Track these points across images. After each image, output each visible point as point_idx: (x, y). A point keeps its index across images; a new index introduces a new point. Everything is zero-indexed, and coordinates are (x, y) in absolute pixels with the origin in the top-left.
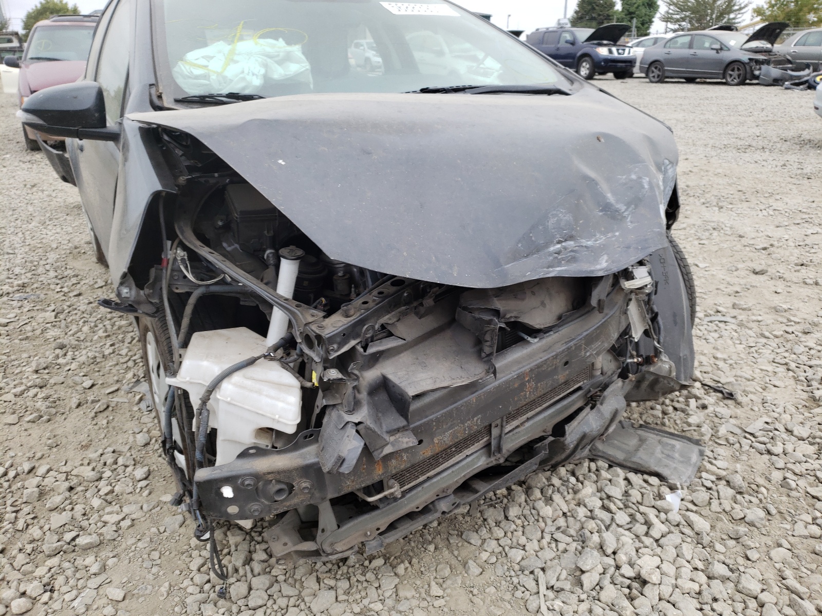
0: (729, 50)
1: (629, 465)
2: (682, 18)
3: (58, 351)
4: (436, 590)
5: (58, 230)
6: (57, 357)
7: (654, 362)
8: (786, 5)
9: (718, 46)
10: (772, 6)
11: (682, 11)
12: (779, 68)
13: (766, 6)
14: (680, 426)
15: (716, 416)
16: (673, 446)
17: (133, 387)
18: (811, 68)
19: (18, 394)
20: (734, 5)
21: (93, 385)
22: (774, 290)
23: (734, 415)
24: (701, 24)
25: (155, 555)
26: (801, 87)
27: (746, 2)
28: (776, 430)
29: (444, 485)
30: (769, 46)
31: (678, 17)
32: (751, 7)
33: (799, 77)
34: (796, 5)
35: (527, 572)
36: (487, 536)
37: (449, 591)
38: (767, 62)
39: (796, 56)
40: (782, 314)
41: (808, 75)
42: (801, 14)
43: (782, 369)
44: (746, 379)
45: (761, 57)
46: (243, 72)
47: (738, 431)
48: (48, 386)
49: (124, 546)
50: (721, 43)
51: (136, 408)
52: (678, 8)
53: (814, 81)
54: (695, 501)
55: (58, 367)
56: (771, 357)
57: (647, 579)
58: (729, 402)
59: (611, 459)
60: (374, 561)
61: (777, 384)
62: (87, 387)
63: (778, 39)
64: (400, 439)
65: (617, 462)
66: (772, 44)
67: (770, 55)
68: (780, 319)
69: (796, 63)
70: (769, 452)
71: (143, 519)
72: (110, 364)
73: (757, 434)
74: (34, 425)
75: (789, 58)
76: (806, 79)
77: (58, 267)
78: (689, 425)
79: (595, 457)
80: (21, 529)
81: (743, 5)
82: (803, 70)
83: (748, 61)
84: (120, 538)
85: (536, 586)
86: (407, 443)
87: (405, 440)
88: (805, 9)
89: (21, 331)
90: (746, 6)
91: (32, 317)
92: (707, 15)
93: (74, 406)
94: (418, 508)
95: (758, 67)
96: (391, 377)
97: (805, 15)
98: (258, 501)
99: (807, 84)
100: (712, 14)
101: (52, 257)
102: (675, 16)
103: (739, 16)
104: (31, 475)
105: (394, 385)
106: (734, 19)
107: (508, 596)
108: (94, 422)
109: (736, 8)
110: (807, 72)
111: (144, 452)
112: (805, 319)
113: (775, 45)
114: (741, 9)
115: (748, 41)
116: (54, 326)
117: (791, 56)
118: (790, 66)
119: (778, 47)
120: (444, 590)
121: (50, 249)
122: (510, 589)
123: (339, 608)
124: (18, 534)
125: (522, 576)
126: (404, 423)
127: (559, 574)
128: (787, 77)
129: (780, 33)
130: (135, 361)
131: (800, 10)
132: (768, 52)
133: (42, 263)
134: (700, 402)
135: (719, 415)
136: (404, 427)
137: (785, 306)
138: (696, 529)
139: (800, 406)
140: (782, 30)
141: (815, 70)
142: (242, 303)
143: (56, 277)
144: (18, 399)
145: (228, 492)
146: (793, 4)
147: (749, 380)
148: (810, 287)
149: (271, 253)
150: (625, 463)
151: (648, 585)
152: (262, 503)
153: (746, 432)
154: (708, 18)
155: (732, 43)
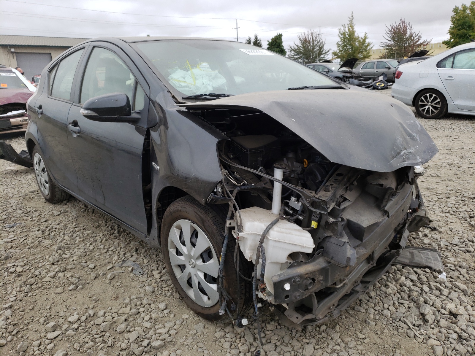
0: (332, 72)
1: (413, 264)
2: (298, 57)
3: (59, 251)
4: (361, 336)
5: (6, 187)
6: (60, 255)
7: (418, 211)
8: (347, 50)
9: (326, 70)
10: (341, 51)
11: (298, 54)
12: (357, 80)
13: (338, 51)
14: (420, 245)
15: (434, 239)
16: (427, 254)
17: (122, 264)
18: (372, 79)
19: (52, 276)
20: (323, 51)
21: (95, 267)
22: (421, 180)
23: (441, 237)
24: (308, 60)
25: (201, 345)
26: (370, 88)
27: (328, 50)
28: (465, 241)
29: (354, 280)
30: (351, 70)
31: (297, 57)
32: (331, 52)
33: (367, 84)
34: (352, 50)
35: (398, 320)
36: (367, 307)
37: (367, 335)
38: (351, 77)
39: (363, 74)
40: (431, 191)
41: (371, 83)
42: (355, 54)
43: (448, 215)
44: (436, 220)
45: (348, 75)
46: (203, 84)
47: (448, 244)
48: (67, 270)
49: (179, 344)
50: (328, 69)
51: (132, 274)
52: (296, 53)
53: (376, 85)
54: (452, 276)
55: (65, 260)
56: (440, 210)
57: (457, 313)
58: (436, 232)
59: (403, 263)
60: (321, 327)
61: (451, 221)
62: (93, 268)
63: (354, 66)
64: (359, 251)
65: (406, 264)
66: (352, 69)
67: (352, 74)
68: (432, 193)
69: (363, 77)
70: (468, 251)
71: (181, 328)
72: (97, 254)
73: (458, 244)
74: (75, 292)
75: (360, 75)
76: (371, 84)
77: (21, 207)
78: (425, 244)
79: (394, 264)
80: (110, 345)
81: (327, 51)
82: (369, 80)
83: (342, 77)
84: (174, 340)
85: (407, 326)
86: (363, 252)
87: (362, 251)
88: (357, 52)
89: (24, 244)
90: (328, 51)
91: (26, 236)
92: (311, 56)
93: (93, 278)
94: (347, 292)
95: (348, 80)
96: (351, 219)
97: (357, 55)
98: (299, 291)
99: (372, 87)
100: (313, 55)
101: (13, 202)
102: (295, 57)
103: (326, 56)
104: (95, 317)
105: (354, 223)
106: (323, 57)
107: (396, 333)
108: (112, 285)
109: (324, 52)
110: (370, 81)
111: (154, 296)
112: (443, 192)
113: (353, 69)
114: (326, 53)
115: (341, 67)
116: (45, 239)
117: (361, 74)
118: (362, 79)
119: (354, 70)
120: (364, 334)
121: (8, 198)
122: (395, 329)
123: (320, 352)
124: (110, 348)
125: (396, 322)
126: (360, 242)
127: (413, 318)
128: (362, 84)
129: (354, 63)
130: (112, 250)
131: (355, 53)
132: (351, 72)
133: (9, 206)
134: (423, 233)
135: (435, 238)
136: (360, 244)
137: (431, 187)
138: (461, 288)
139: (468, 230)
140: (355, 62)
141: (374, 81)
142: (252, 195)
143: (23, 213)
144: (54, 279)
145: (287, 287)
146: (350, 50)
147: (438, 221)
148: (435, 177)
149: (262, 168)
150: (410, 264)
151: (458, 316)
152: (300, 291)
153: (452, 244)
154: (311, 57)
155: (333, 69)
